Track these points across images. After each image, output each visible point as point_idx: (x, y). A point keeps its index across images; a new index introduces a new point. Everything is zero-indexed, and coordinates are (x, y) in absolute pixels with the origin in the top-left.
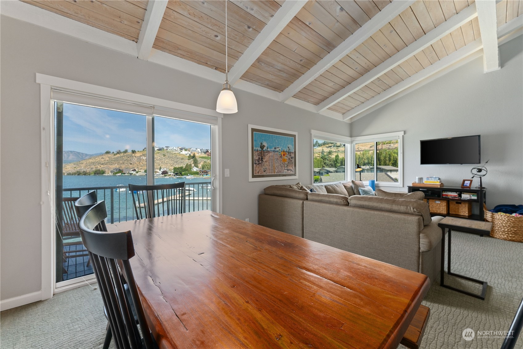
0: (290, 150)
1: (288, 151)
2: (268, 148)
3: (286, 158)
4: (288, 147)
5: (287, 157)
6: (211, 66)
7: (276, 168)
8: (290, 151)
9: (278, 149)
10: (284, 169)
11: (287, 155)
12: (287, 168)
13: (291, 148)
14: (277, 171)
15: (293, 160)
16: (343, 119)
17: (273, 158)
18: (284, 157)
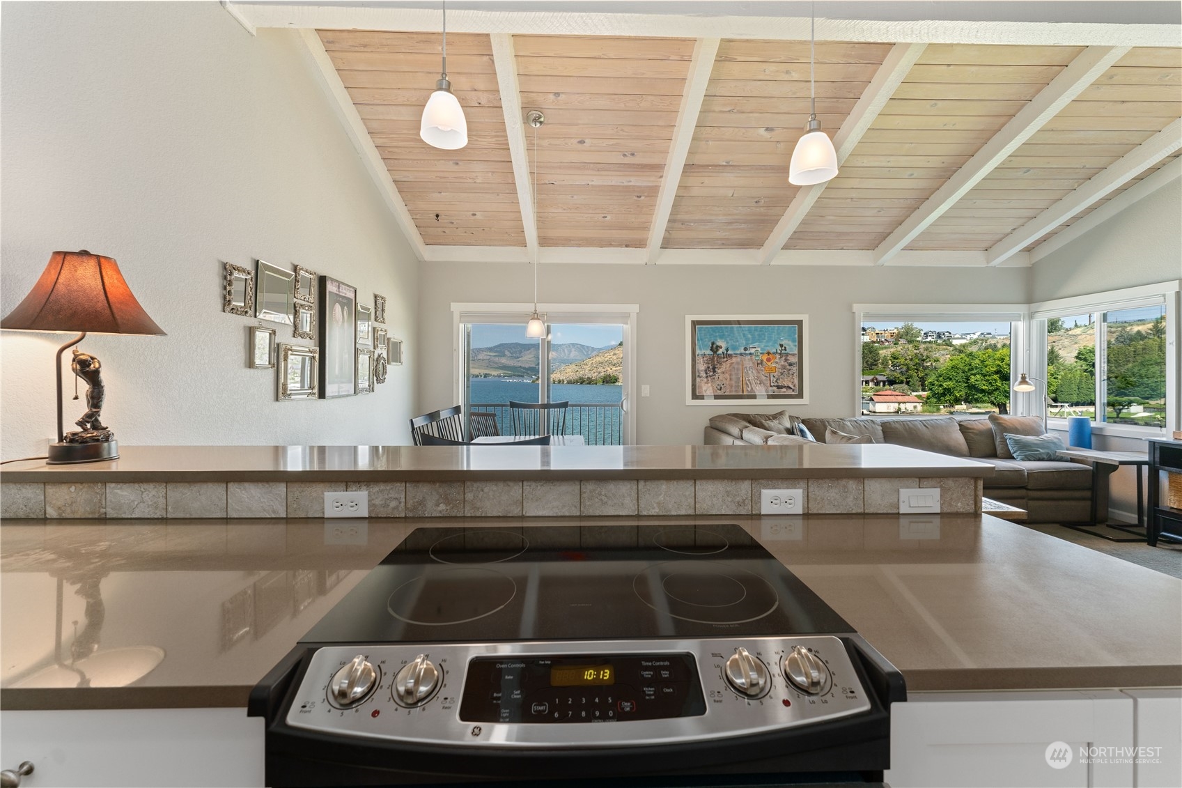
0: (785, 350)
1: (779, 352)
2: (727, 350)
3: (774, 365)
4: (781, 346)
5: (777, 363)
6: (620, 245)
7: (747, 384)
8: (786, 352)
9: (754, 350)
10: (769, 385)
11: (777, 360)
12: (776, 384)
13: (789, 345)
14: (749, 389)
15: (795, 369)
16: (988, 263)
17: (741, 367)
18: (769, 364)
